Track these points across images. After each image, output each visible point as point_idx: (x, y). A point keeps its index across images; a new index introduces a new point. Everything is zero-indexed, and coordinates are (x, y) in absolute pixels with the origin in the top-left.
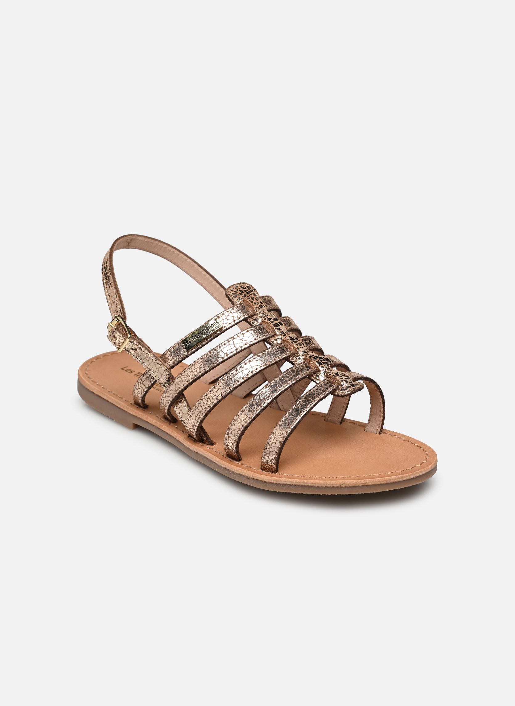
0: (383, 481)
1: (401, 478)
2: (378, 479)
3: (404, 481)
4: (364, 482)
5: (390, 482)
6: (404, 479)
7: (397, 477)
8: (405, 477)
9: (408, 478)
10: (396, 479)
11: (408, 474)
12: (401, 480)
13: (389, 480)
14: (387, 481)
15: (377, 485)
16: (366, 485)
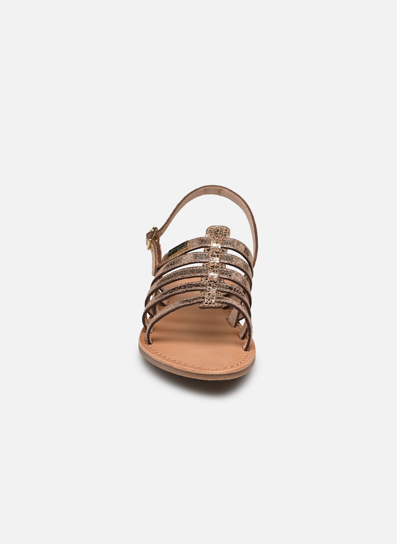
0: (182, 368)
1: (193, 371)
2: (180, 366)
3: (195, 373)
4: (172, 365)
5: (186, 370)
6: (195, 372)
7: (191, 369)
8: (195, 371)
9: (198, 372)
10: (189, 370)
11: (198, 370)
12: (192, 372)
13: (185, 369)
14: (184, 369)
15: (178, 369)
16: (173, 368)
